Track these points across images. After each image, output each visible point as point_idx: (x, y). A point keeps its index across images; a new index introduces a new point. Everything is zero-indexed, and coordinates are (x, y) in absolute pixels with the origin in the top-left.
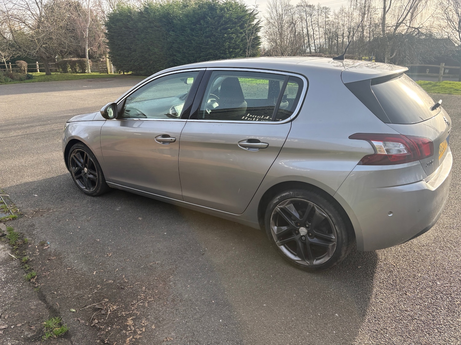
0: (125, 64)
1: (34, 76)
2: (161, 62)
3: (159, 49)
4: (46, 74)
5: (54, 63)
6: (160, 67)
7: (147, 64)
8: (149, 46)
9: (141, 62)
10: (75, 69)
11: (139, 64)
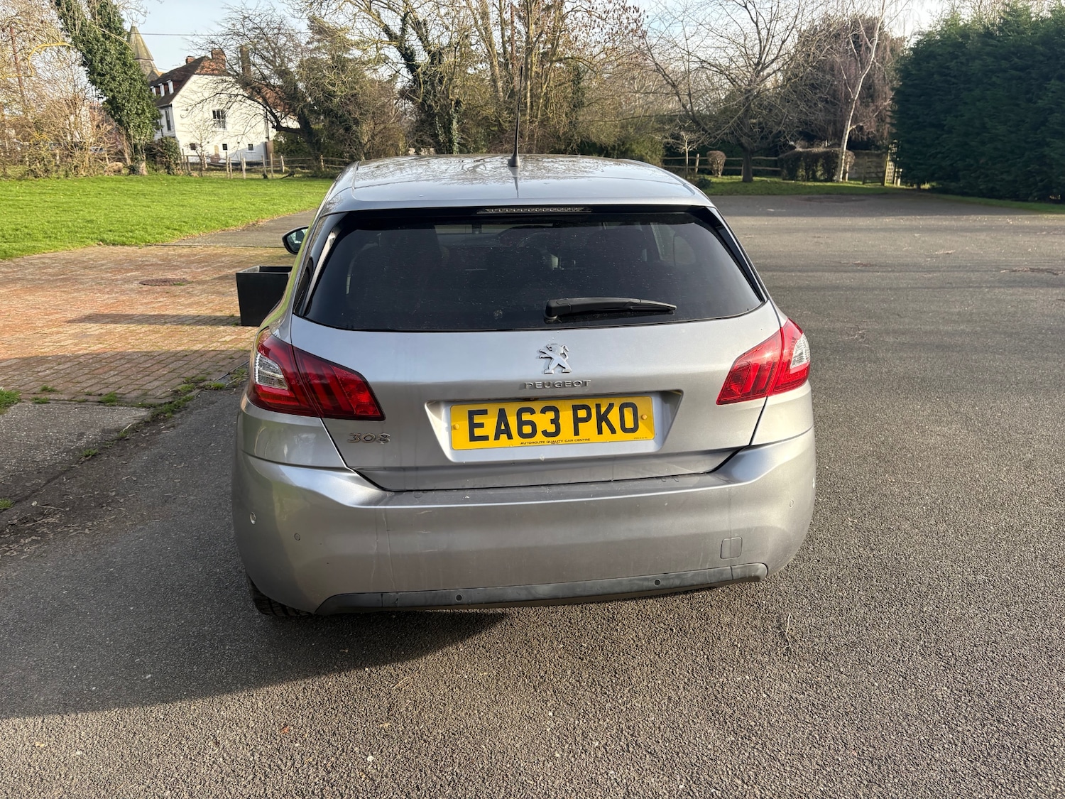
0: (921, 164)
1: (713, 183)
2: (1008, 160)
3: (1010, 127)
4: (744, 180)
5: (776, 158)
6: (1002, 173)
7: (972, 165)
8: (986, 120)
9: (958, 158)
10: (814, 173)
11: (951, 165)
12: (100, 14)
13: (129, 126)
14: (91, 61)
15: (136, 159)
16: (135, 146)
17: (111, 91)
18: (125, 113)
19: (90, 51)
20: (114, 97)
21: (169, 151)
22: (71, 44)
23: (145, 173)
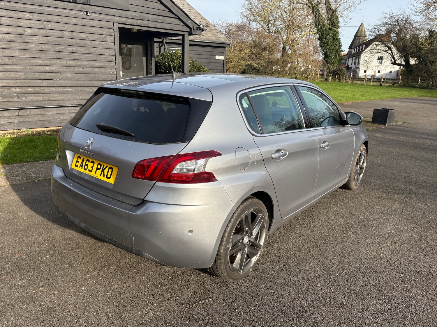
12: (330, 20)
13: (329, 63)
14: (322, 38)
15: (328, 75)
16: (330, 70)
17: (326, 49)
18: (329, 58)
19: (322, 35)
20: (326, 52)
21: (341, 73)
22: (316, 32)
23: (330, 81)
